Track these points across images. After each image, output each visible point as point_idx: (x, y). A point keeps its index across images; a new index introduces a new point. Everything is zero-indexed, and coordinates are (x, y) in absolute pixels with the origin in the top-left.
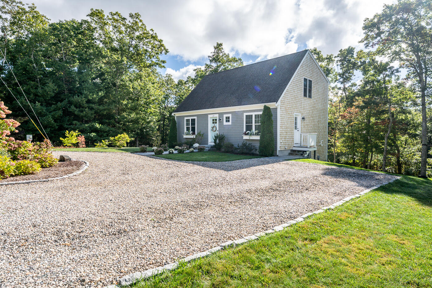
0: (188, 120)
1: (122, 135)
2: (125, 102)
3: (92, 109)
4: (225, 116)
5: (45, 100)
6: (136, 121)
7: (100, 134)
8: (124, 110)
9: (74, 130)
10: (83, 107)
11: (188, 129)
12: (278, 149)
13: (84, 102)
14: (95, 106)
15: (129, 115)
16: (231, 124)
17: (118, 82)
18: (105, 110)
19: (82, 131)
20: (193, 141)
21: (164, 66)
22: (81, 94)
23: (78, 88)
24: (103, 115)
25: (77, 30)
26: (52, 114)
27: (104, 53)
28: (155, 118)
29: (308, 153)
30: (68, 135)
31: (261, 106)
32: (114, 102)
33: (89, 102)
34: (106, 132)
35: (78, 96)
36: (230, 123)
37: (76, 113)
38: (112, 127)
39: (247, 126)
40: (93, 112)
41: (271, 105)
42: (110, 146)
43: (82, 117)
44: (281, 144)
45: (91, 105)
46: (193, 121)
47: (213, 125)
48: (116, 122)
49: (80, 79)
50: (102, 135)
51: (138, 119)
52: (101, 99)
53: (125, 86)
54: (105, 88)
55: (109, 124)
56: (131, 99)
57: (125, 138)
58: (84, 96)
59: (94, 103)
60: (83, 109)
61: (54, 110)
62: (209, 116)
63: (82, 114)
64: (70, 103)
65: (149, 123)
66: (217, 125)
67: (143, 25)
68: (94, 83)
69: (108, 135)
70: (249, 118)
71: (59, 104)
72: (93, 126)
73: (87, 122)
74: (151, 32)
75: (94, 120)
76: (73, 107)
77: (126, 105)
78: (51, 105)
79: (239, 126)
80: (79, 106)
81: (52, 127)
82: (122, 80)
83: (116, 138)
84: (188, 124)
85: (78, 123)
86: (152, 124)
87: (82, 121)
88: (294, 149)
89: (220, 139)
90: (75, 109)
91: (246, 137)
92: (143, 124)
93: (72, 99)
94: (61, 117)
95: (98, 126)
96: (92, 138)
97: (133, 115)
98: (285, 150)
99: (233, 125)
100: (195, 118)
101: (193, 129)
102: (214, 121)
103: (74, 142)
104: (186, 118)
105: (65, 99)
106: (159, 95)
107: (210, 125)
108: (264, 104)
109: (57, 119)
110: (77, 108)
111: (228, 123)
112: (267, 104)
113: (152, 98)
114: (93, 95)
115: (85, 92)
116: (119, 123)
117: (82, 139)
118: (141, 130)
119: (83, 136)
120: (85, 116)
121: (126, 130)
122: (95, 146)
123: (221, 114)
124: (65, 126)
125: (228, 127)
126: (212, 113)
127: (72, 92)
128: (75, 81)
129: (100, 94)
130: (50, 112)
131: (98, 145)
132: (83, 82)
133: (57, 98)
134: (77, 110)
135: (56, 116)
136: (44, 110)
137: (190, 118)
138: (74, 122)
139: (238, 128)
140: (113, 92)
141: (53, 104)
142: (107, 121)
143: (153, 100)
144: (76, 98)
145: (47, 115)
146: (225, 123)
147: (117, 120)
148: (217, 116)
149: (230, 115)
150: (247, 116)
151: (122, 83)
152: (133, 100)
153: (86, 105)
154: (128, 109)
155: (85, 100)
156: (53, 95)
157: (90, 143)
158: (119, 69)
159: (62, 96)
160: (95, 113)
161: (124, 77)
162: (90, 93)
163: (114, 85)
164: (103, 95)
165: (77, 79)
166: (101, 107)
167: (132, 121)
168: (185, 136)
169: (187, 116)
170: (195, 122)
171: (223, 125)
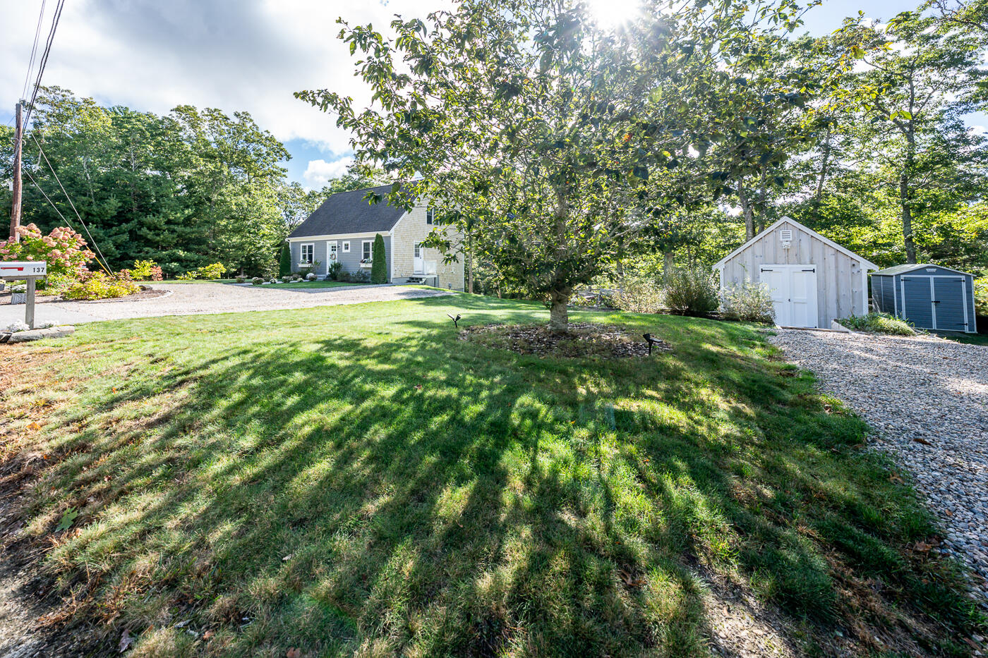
0: (304, 247)
1: (216, 265)
2: (223, 223)
3: (173, 231)
4: (344, 243)
5: (102, 220)
6: (240, 247)
7: (185, 264)
8: (222, 232)
9: (147, 259)
10: (160, 230)
11: (304, 257)
12: (392, 276)
13: (163, 223)
14: (179, 229)
15: (228, 239)
17: (215, 197)
18: (193, 233)
19: (159, 261)
20: (309, 270)
21: (284, 176)
22: (158, 212)
23: (153, 204)
24: (190, 239)
25: (155, 130)
26: (113, 238)
27: (194, 162)
28: (269, 243)
29: (424, 280)
30: (138, 266)
31: (373, 234)
32: (208, 222)
33: (169, 222)
34: (194, 261)
35: (154, 215)
36: (349, 251)
37: (149, 237)
38: (203, 255)
39: (365, 254)
40: (175, 236)
41: (383, 234)
42: (198, 278)
43: (158, 242)
44: (394, 272)
45: (172, 227)
46: (310, 247)
47: (332, 252)
48: (210, 248)
49: (157, 193)
50: (187, 265)
51: (243, 244)
52: (188, 219)
53: (224, 202)
54: (195, 205)
55: (198, 251)
56: (232, 217)
57: (219, 268)
58: (162, 215)
59: (178, 224)
60: (161, 232)
61: (116, 234)
62: (328, 242)
63: (158, 238)
64: (142, 224)
65: (259, 248)
66: (336, 252)
67: (254, 125)
68: (178, 198)
69: (196, 266)
70: (366, 245)
71: (124, 226)
72: (174, 254)
73: (164, 249)
74: (266, 135)
75: (176, 246)
76: (145, 230)
77: (225, 226)
78: (111, 226)
79: (357, 254)
80: (154, 228)
81: (111, 256)
82: (221, 194)
83: (207, 268)
84: (304, 252)
85: (151, 250)
86: (264, 249)
87: (158, 248)
88: (414, 276)
89: (337, 267)
90: (148, 232)
91: (363, 265)
92: (250, 250)
93: (144, 219)
94: (126, 243)
95: (181, 253)
96: (172, 269)
97: (236, 239)
98: (402, 277)
99: (351, 253)
100: (313, 244)
101: (310, 257)
102: (334, 248)
103: (147, 274)
104: (302, 245)
105: (133, 219)
106: (275, 214)
107: (329, 252)
108: (376, 233)
109: (120, 245)
110: (150, 230)
111: (347, 251)
112: (380, 233)
113: (266, 217)
114: (176, 214)
115: (164, 210)
116: (214, 249)
117: (158, 270)
118: (248, 258)
119: (159, 267)
120: (163, 241)
121: (225, 259)
122: (176, 279)
123: (340, 241)
124: (132, 254)
125: (347, 254)
126: (331, 240)
127: (145, 210)
128: (149, 196)
129: (186, 212)
130: (110, 236)
131: (181, 277)
132: (162, 196)
133: (122, 217)
134: (152, 233)
135: (119, 241)
136: (101, 234)
137: (307, 245)
138: (146, 249)
139: (356, 256)
140: (206, 209)
141: (115, 226)
142: (196, 247)
143: (266, 220)
144: (150, 219)
145: (104, 240)
146: (344, 251)
147: (211, 245)
148: (336, 242)
149: (349, 242)
150: (363, 243)
151: (220, 198)
152: (237, 219)
153: (165, 227)
154: (228, 231)
155: (163, 221)
156: (115, 213)
157: (169, 275)
158: (216, 180)
159: (129, 215)
160: (178, 236)
161: (224, 190)
162: (172, 211)
163: (209, 200)
164: (191, 213)
165: (153, 193)
166: (188, 230)
167: (234, 247)
168: (300, 265)
169: (304, 242)
170: (313, 248)
171: (341, 253)
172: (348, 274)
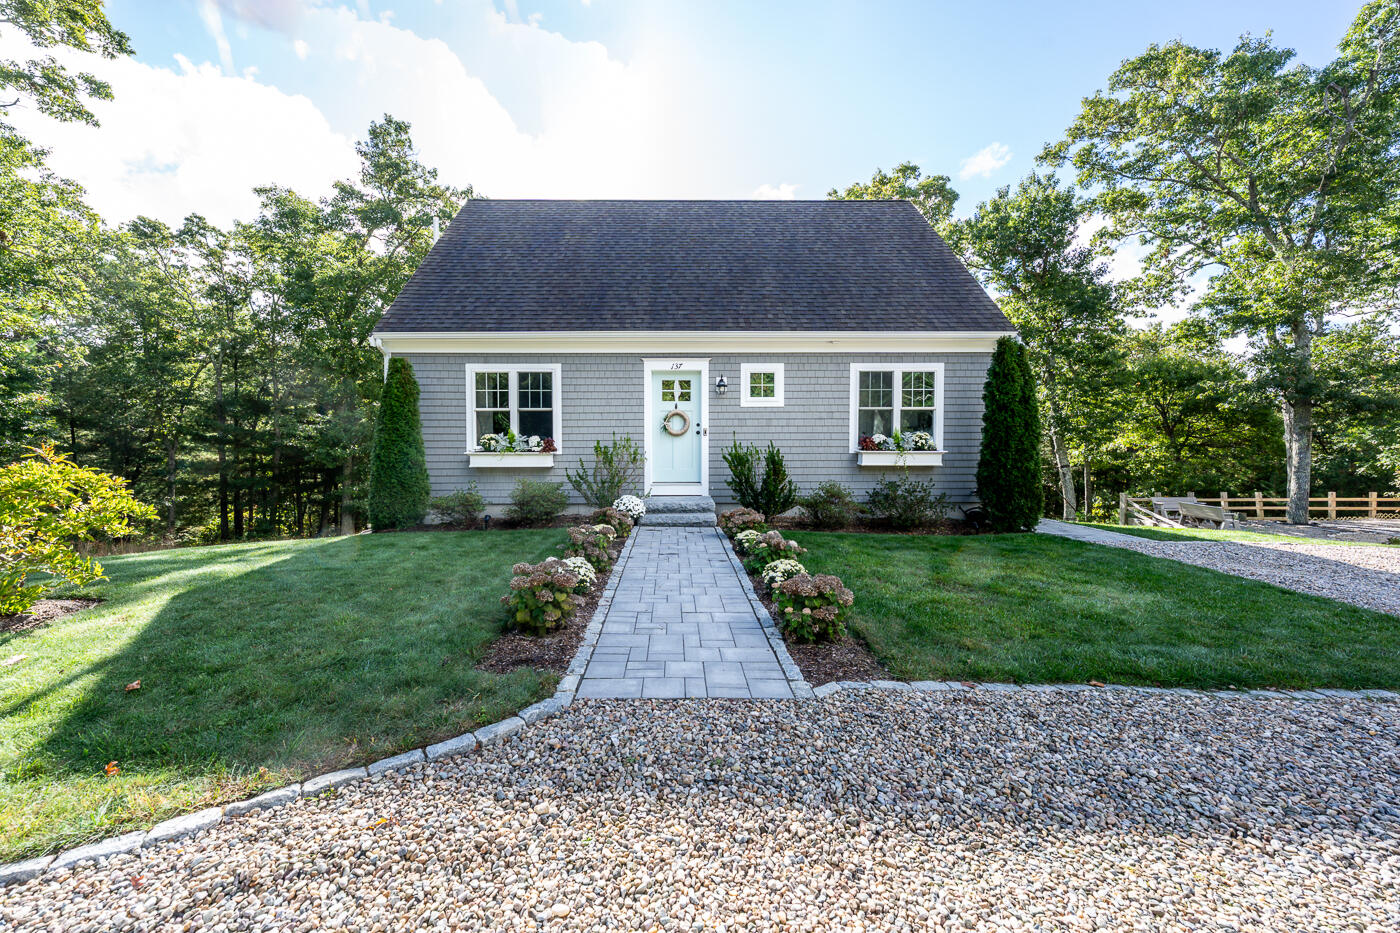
0: (490, 378)
4: (747, 369)
11: (492, 421)
16: (781, 403)
31: (971, 341)
36: (775, 401)
39: (865, 416)
47: (667, 407)
62: (648, 364)
66: (698, 407)
70: (876, 386)
79: (824, 415)
84: (490, 400)
91: (877, 459)
99: (790, 409)
100: (552, 368)
102: (675, 390)
104: (476, 368)
107: (652, 403)
111: (764, 402)
123: (724, 362)
125: (767, 416)
126: (667, 353)
137: (511, 369)
139: (822, 422)
146: (747, 400)
148: (702, 365)
149: (775, 368)
150: (864, 375)
169: (486, 358)
170: (550, 387)
171: (737, 409)
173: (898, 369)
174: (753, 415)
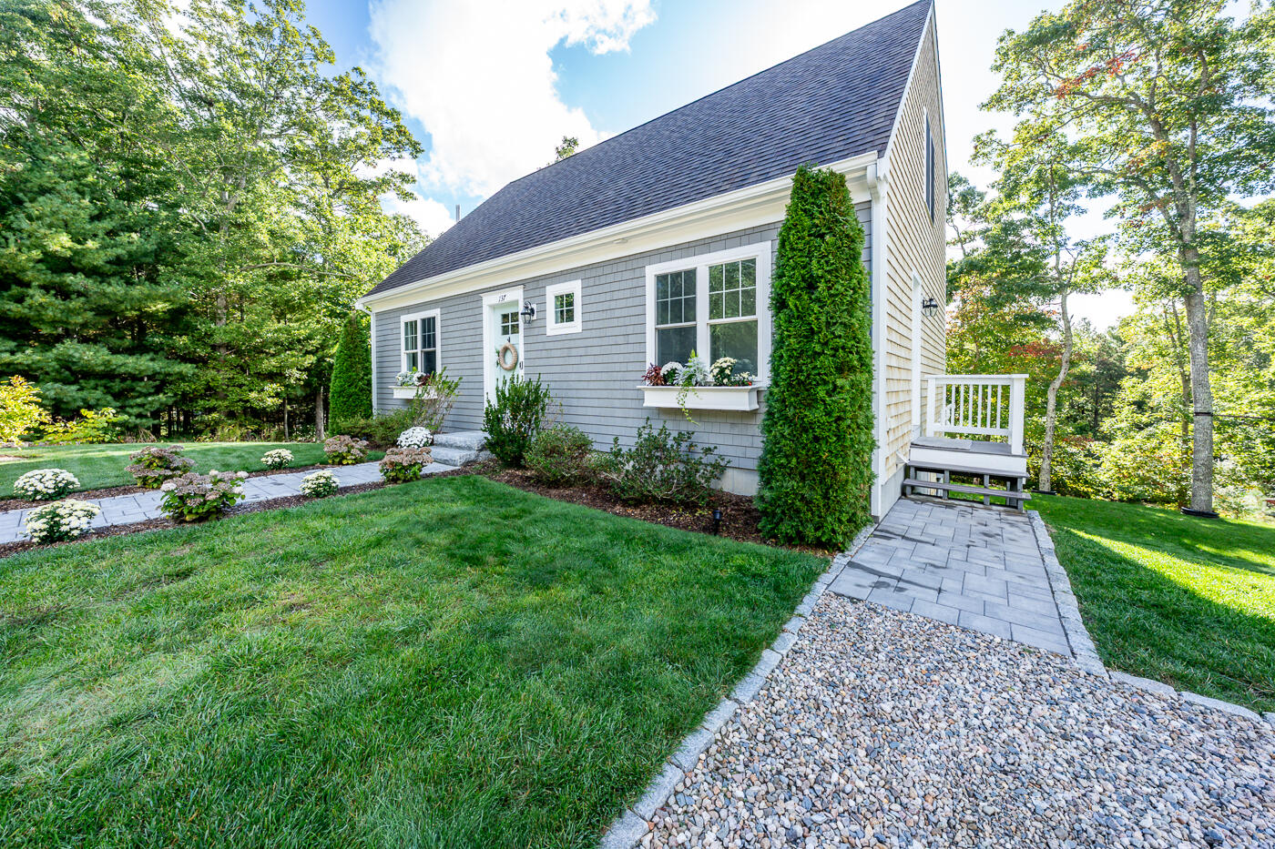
0: (411, 326)
4: (553, 291)
11: (412, 361)
16: (580, 330)
36: (576, 327)
39: (665, 337)
46: (429, 324)
47: (503, 341)
62: (487, 300)
66: (520, 339)
79: (620, 339)
84: (411, 343)
91: (658, 398)
99: (588, 334)
100: (435, 313)
101: (430, 361)
102: (509, 323)
104: (404, 319)
107: (492, 337)
111: (566, 329)
123: (534, 285)
125: (566, 345)
126: (497, 284)
137: (418, 317)
139: (618, 349)
146: (554, 328)
148: (517, 294)
149: (574, 287)
150: (664, 280)
168: (398, 394)
169: (408, 309)
170: (434, 330)
171: (540, 339)
172: (582, 446)
173: (701, 264)
174: (559, 345)
